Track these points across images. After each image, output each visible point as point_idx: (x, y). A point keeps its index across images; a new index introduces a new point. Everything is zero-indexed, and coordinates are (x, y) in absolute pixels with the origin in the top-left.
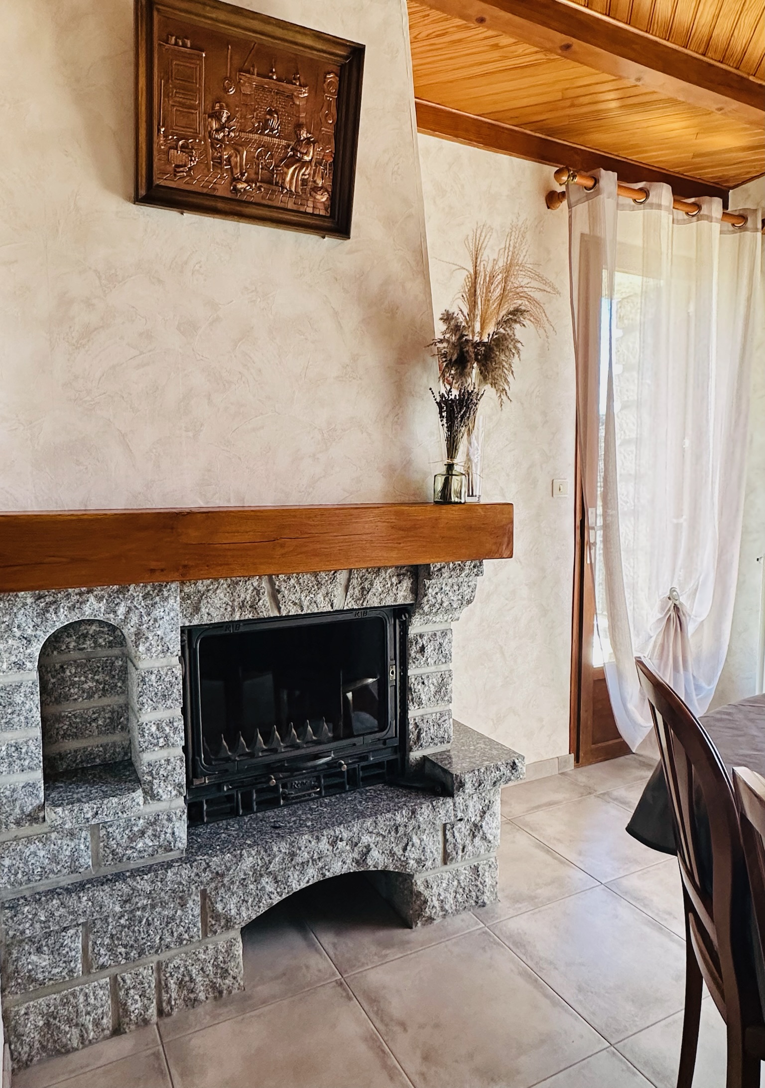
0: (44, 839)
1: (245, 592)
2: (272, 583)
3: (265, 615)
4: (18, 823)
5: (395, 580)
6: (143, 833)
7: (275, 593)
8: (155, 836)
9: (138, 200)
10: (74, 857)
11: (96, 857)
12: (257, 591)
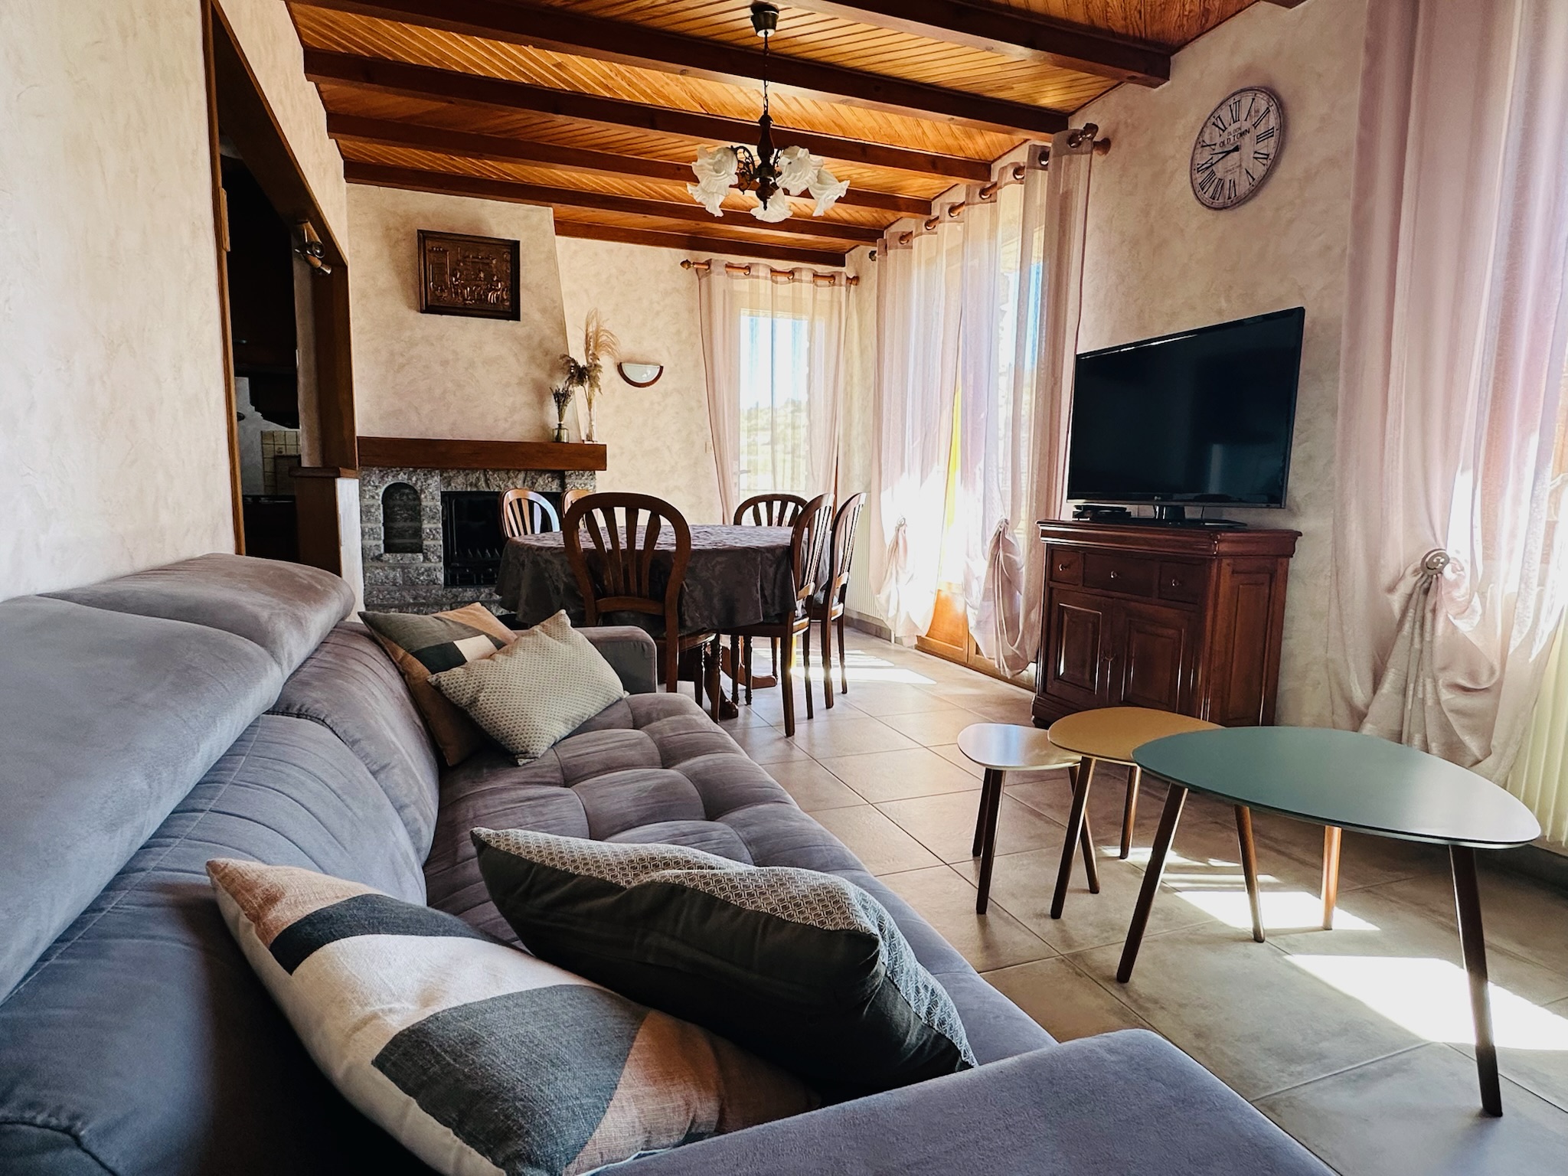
0: (383, 569)
1: (472, 478)
2: (485, 476)
3: (482, 490)
4: (372, 559)
5: (550, 479)
6: (423, 574)
7: (487, 480)
8: (428, 575)
9: (422, 312)
10: (395, 578)
11: (404, 581)
12: (478, 479)
